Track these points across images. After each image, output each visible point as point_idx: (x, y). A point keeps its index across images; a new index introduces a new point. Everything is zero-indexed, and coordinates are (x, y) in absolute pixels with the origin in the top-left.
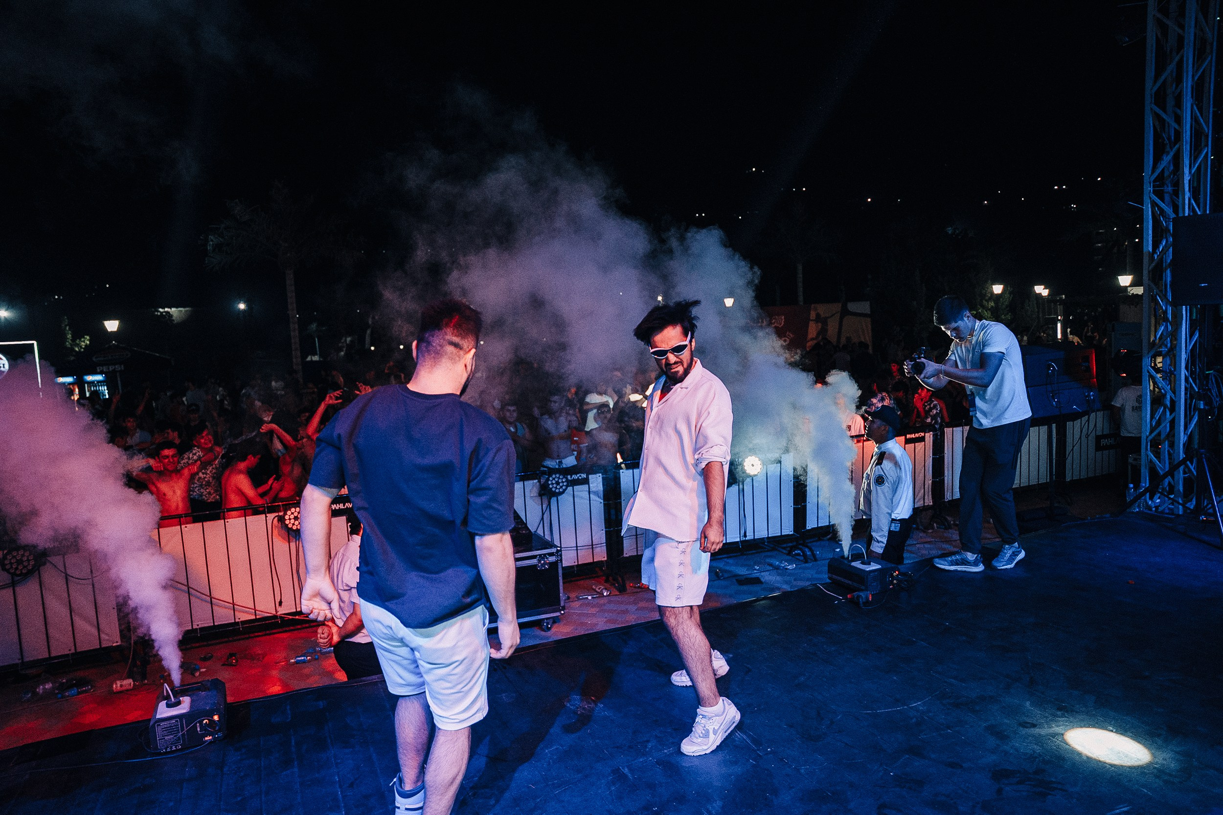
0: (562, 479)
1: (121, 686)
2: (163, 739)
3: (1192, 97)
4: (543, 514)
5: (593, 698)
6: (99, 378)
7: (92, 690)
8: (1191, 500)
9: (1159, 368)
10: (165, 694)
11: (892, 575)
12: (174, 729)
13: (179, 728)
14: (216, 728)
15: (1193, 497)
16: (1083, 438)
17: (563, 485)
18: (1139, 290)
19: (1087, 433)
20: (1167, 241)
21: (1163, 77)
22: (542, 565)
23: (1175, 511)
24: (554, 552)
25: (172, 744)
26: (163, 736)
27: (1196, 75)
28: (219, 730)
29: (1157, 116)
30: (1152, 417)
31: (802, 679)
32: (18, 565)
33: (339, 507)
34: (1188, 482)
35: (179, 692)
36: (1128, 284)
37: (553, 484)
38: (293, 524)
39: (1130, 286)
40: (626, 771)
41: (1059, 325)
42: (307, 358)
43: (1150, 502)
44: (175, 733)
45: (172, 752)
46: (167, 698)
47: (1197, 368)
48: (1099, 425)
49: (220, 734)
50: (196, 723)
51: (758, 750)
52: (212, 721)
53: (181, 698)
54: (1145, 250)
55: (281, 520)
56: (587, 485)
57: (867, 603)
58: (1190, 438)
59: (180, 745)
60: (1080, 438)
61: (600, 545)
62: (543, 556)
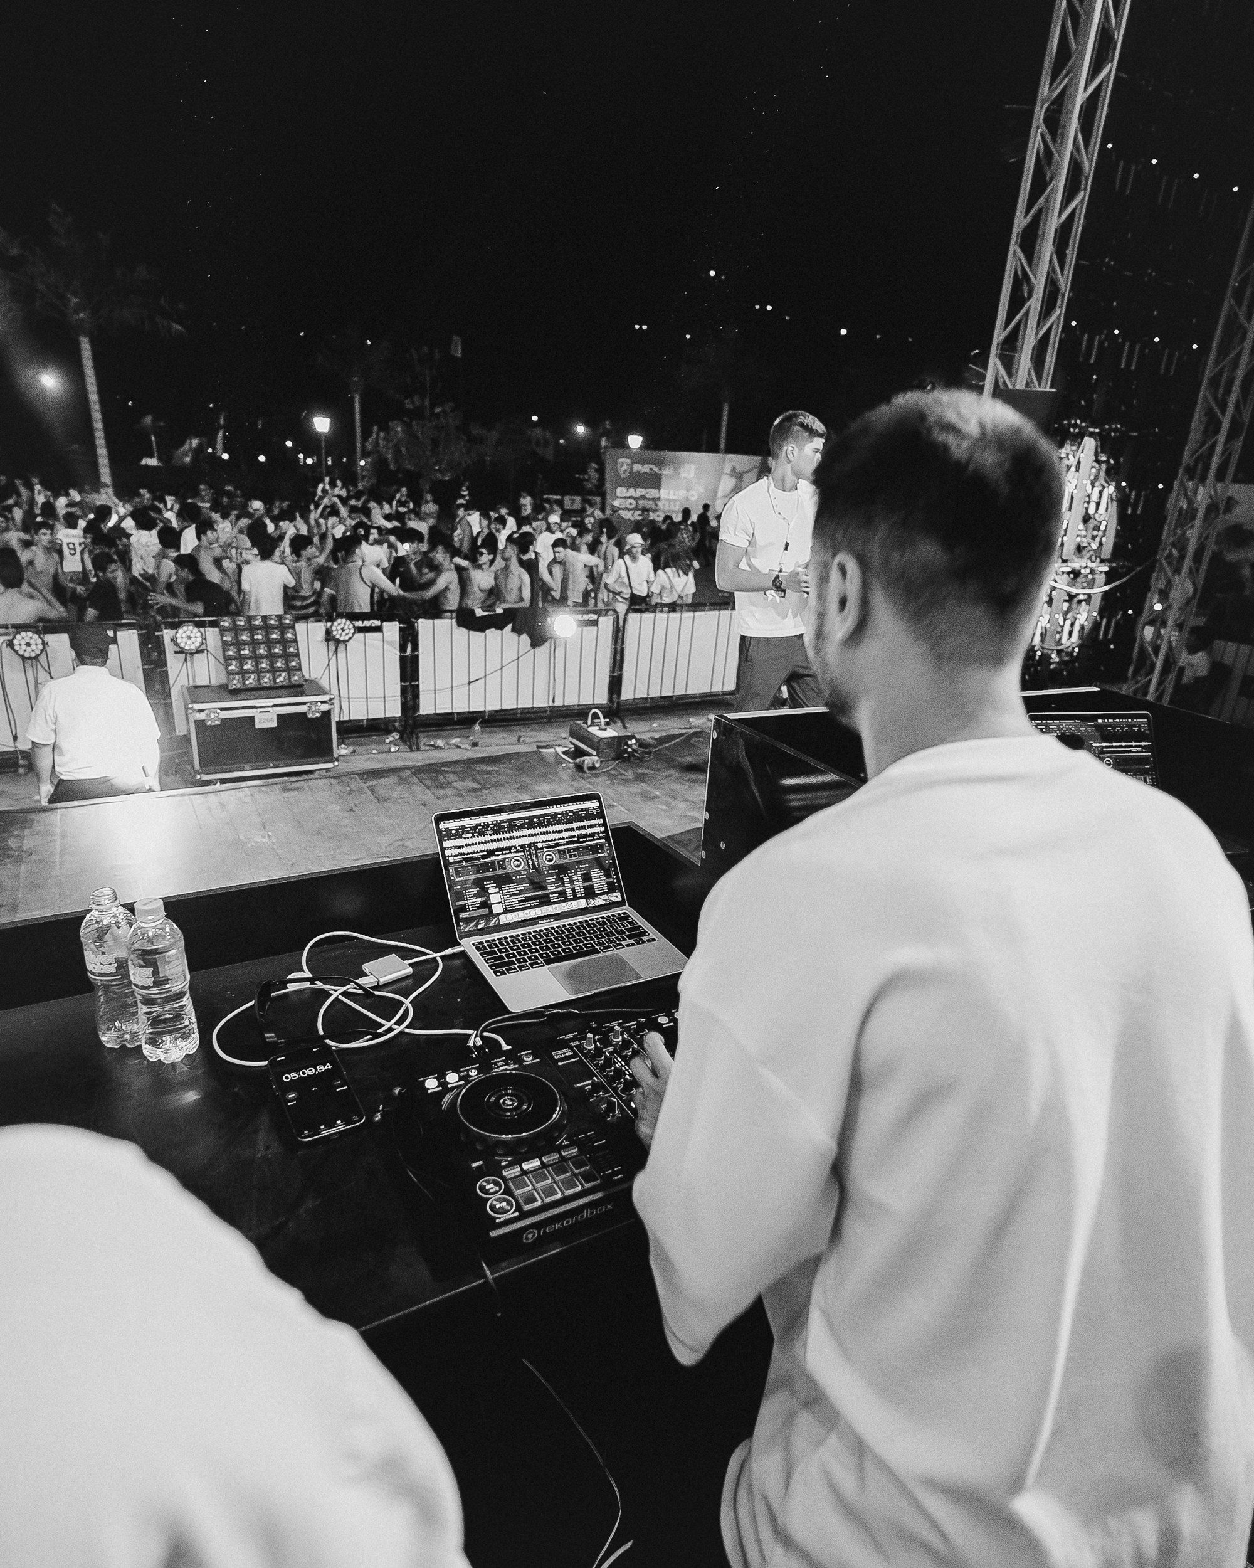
0: (348, 625)
4: (329, 661)
11: (627, 743)
17: (350, 632)
22: (312, 712)
24: (327, 700)
37: (337, 630)
55: (10, 644)
56: (381, 634)
57: (593, 768)
61: (393, 699)
62: (315, 703)
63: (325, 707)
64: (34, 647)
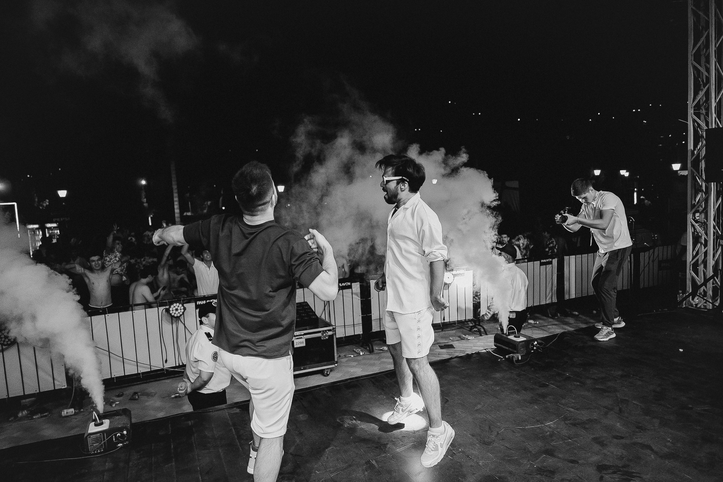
1: (67, 413)
2: (92, 445)
3: (715, 57)
4: (325, 306)
5: (354, 417)
6: (55, 225)
7: (49, 415)
8: (717, 300)
9: (697, 220)
10: (94, 418)
11: (533, 344)
12: (99, 439)
13: (102, 439)
14: (125, 439)
15: (718, 299)
16: (651, 262)
18: (685, 173)
19: (653, 259)
20: (702, 143)
21: (698, 45)
22: (324, 336)
23: (708, 307)
24: (331, 329)
25: (97, 448)
26: (92, 444)
27: (717, 44)
28: (127, 440)
29: (695, 68)
30: (693, 250)
31: (479, 406)
32: (5, 339)
33: (203, 303)
34: (715, 289)
35: (102, 417)
36: (678, 169)
38: (175, 313)
39: (679, 170)
40: (374, 462)
41: (635, 194)
42: (184, 213)
43: (692, 302)
44: (99, 442)
45: (98, 453)
46: (95, 420)
47: (721, 220)
48: (661, 255)
49: (127, 442)
50: (113, 436)
51: (453, 450)
52: (122, 435)
53: (103, 421)
54: (689, 148)
55: (168, 311)
56: (351, 290)
57: (518, 361)
58: (717, 263)
59: (103, 449)
60: (649, 263)
61: (358, 325)
62: (325, 331)
63: (330, 333)
64: (179, 311)
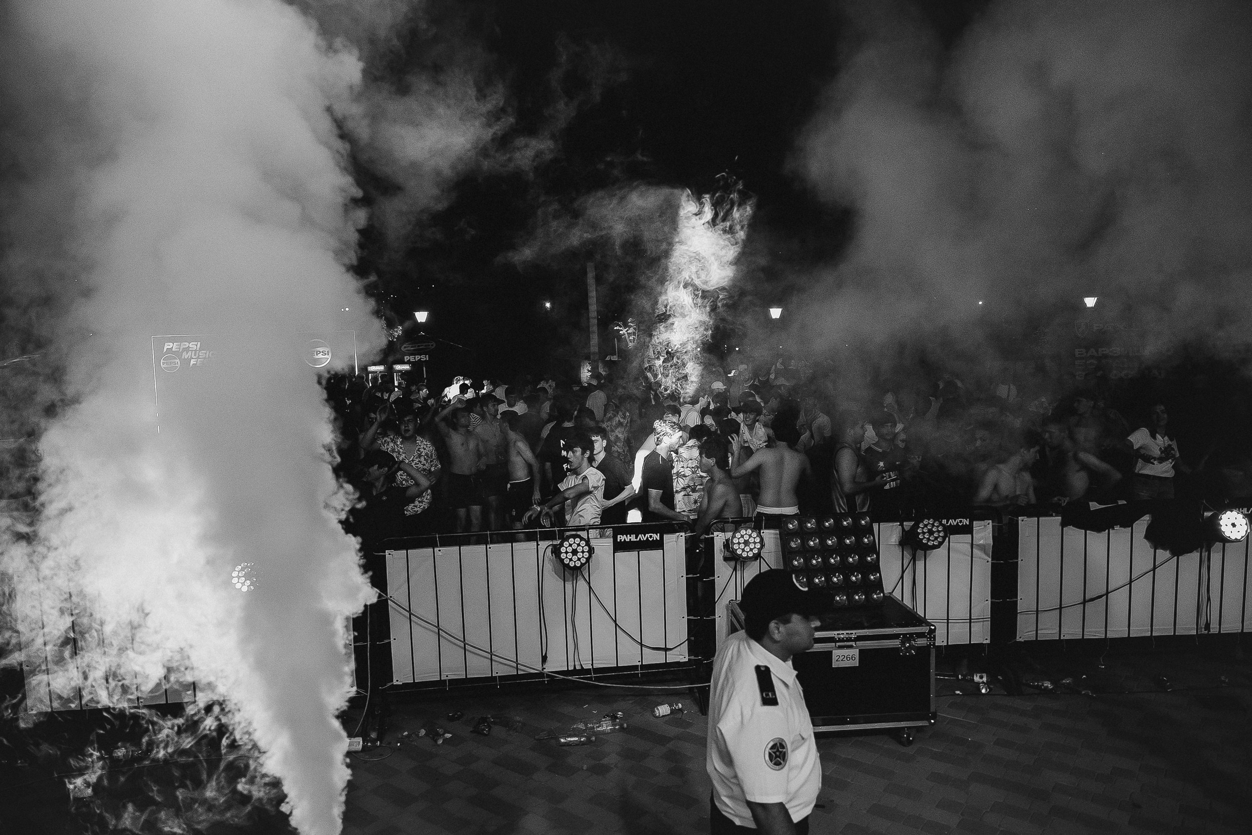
0: (938, 527)
1: (351, 744)
4: (903, 572)
17: (939, 536)
22: (906, 648)
24: (925, 633)
33: (630, 539)
37: (924, 533)
38: (571, 560)
42: (606, 357)
55: (556, 551)
56: (970, 536)
61: (982, 620)
62: (907, 638)
63: (922, 642)
64: (580, 555)
